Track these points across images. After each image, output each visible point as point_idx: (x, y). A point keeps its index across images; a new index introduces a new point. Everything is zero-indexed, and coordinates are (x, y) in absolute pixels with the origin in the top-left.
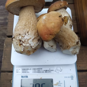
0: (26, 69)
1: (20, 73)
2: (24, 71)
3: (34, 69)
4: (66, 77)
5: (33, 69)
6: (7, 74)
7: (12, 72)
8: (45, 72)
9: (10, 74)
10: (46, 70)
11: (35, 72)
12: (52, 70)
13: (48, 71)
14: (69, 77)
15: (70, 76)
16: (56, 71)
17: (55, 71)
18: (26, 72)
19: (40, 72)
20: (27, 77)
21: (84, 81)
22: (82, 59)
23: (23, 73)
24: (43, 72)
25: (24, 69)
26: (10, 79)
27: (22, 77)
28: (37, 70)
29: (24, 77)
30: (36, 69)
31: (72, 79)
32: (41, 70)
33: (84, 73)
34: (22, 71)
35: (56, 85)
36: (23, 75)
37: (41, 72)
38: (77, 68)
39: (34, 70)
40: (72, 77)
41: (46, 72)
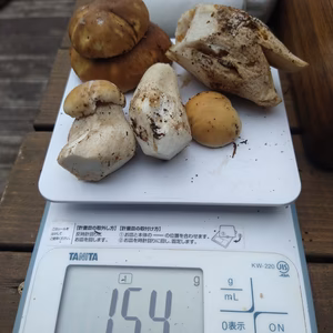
0: (94, 228)
1: (67, 242)
2: (87, 234)
3: (129, 228)
4: (259, 266)
5: (123, 228)
8: (170, 239)
10: (177, 235)
11: (131, 241)
12: (203, 234)
13: (184, 240)
14: (270, 266)
15: (274, 260)
16: (218, 239)
17: (213, 239)
18: (91, 240)
19: (150, 241)
20: (94, 256)
23: (81, 240)
24: (163, 241)
25: (85, 228)
27: (74, 256)
28: (140, 232)
30: (133, 228)
31: (284, 275)
32: (153, 232)
34: (78, 234)
36: (79, 251)
37: (156, 241)
39: (125, 231)
40: (284, 269)
41: (174, 242)
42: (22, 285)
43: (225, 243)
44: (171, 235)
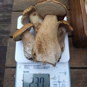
0: (27, 66)
1: (23, 69)
3: (35, 66)
4: (61, 73)
5: (33, 66)
6: (11, 70)
7: (15, 68)
8: (43, 68)
9: (13, 69)
11: (35, 68)
12: (50, 66)
13: (46, 68)
14: (63, 73)
17: (52, 68)
18: (27, 68)
19: (39, 68)
20: (28, 72)
21: (75, 77)
22: (74, 58)
23: (25, 68)
24: (42, 68)
25: (26, 66)
26: (13, 74)
27: (24, 72)
29: (26, 72)
30: (36, 66)
31: (65, 74)
32: (40, 66)
33: (76, 70)
35: (52, 79)
36: (25, 71)
38: (70, 66)
39: (34, 66)
40: (65, 73)
41: (44, 68)
42: (14, 75)
43: (54, 68)
44: (43, 67)
